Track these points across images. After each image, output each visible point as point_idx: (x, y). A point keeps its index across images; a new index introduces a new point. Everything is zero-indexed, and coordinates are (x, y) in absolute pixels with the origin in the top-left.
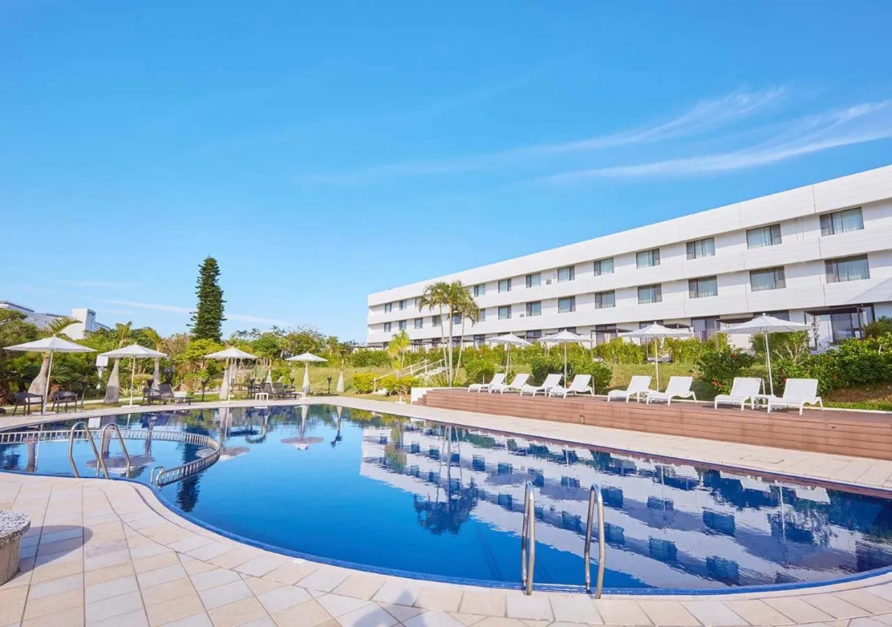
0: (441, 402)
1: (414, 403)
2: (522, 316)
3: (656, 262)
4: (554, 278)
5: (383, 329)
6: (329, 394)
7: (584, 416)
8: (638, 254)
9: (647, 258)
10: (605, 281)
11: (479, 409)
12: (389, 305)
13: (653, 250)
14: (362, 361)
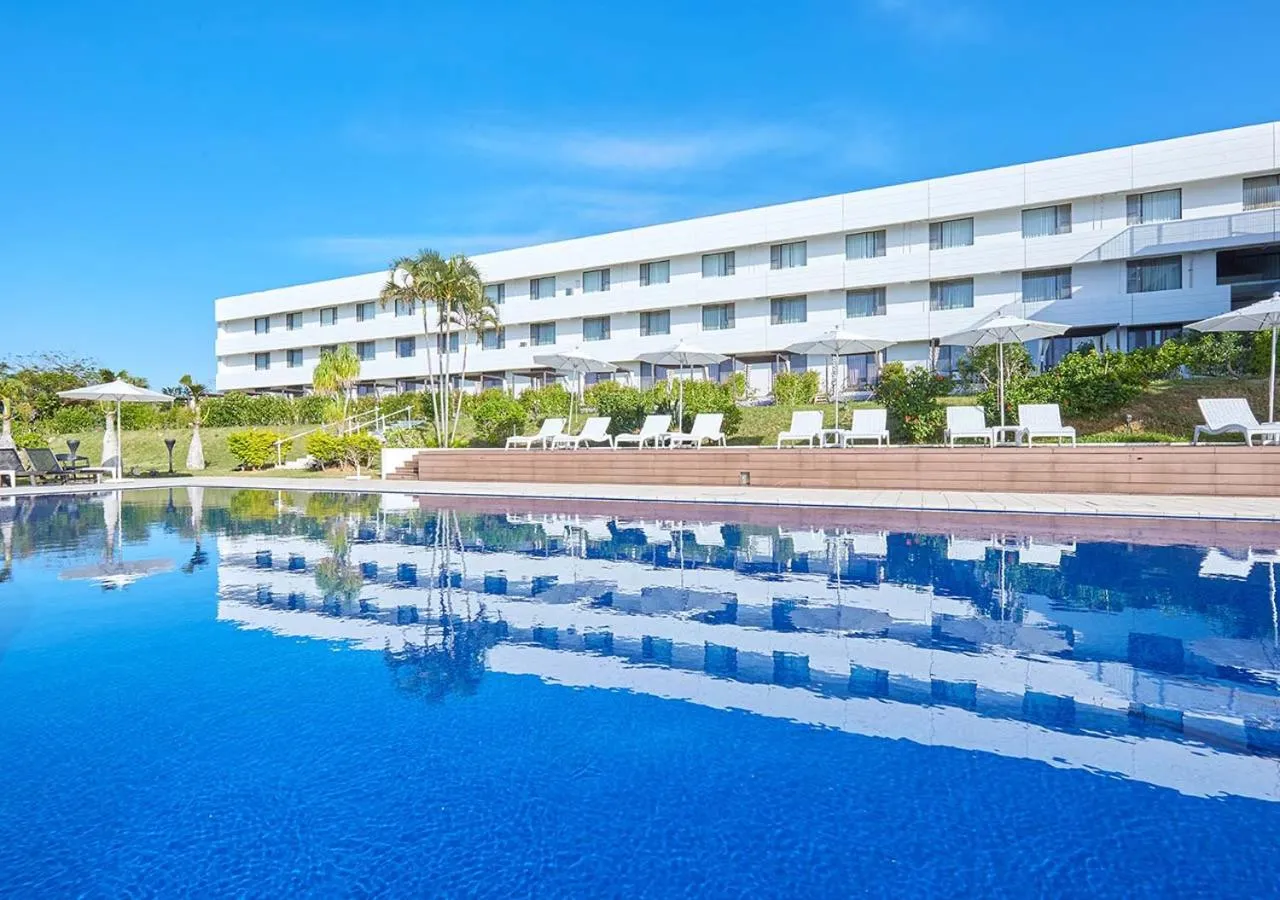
0: (452, 470)
1: (390, 476)
2: (523, 345)
3: (730, 271)
4: (578, 287)
5: (254, 366)
6: (171, 474)
7: (748, 474)
8: (705, 256)
9: (716, 264)
10: (655, 296)
11: (538, 477)
12: (262, 322)
13: (725, 253)
14: (226, 416)
